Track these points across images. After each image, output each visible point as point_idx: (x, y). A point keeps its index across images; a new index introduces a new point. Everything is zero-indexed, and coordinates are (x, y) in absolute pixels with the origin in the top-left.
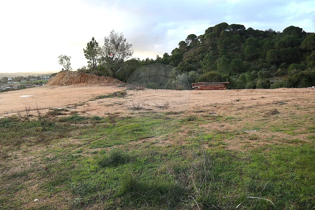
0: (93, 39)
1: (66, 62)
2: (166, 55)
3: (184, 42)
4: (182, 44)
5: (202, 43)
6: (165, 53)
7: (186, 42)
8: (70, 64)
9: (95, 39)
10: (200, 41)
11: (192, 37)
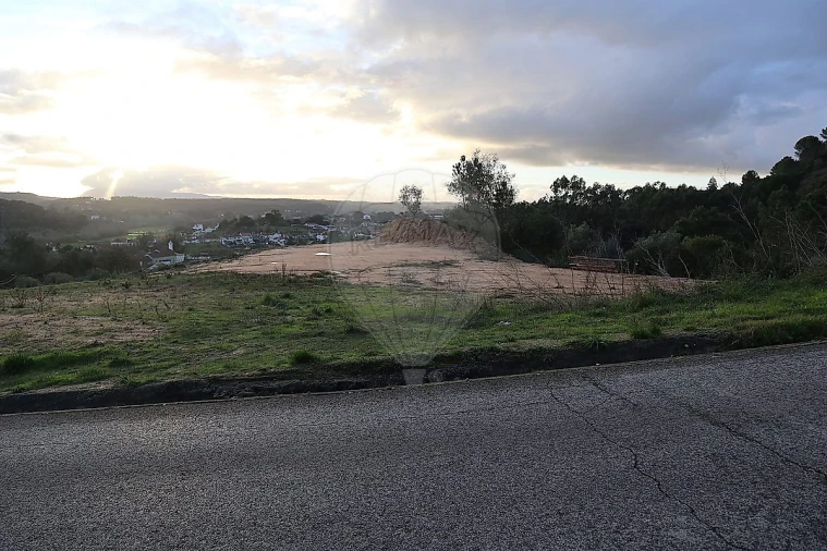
1: (414, 200)
2: (750, 177)
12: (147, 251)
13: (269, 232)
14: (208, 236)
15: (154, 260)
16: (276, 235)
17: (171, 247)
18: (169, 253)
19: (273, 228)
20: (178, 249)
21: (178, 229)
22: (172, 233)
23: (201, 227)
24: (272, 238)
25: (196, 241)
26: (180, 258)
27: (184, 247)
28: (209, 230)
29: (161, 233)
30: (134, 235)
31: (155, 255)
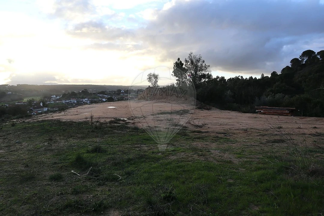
0: (179, 59)
1: (154, 80)
2: (274, 74)
3: (298, 59)
4: (295, 61)
5: (321, 60)
6: (274, 72)
7: (300, 59)
8: (157, 82)
9: (180, 60)
10: (319, 57)
11: (308, 53)
12: (31, 107)
13: (83, 98)
14: (58, 100)
15: (34, 110)
16: (86, 99)
17: (41, 105)
18: (41, 107)
19: (85, 96)
20: (45, 105)
21: (45, 97)
22: (42, 99)
23: (55, 96)
24: (84, 100)
25: (53, 102)
26: (46, 109)
27: (47, 105)
28: (58, 97)
29: (38, 99)
30: (25, 100)
31: (35, 108)
